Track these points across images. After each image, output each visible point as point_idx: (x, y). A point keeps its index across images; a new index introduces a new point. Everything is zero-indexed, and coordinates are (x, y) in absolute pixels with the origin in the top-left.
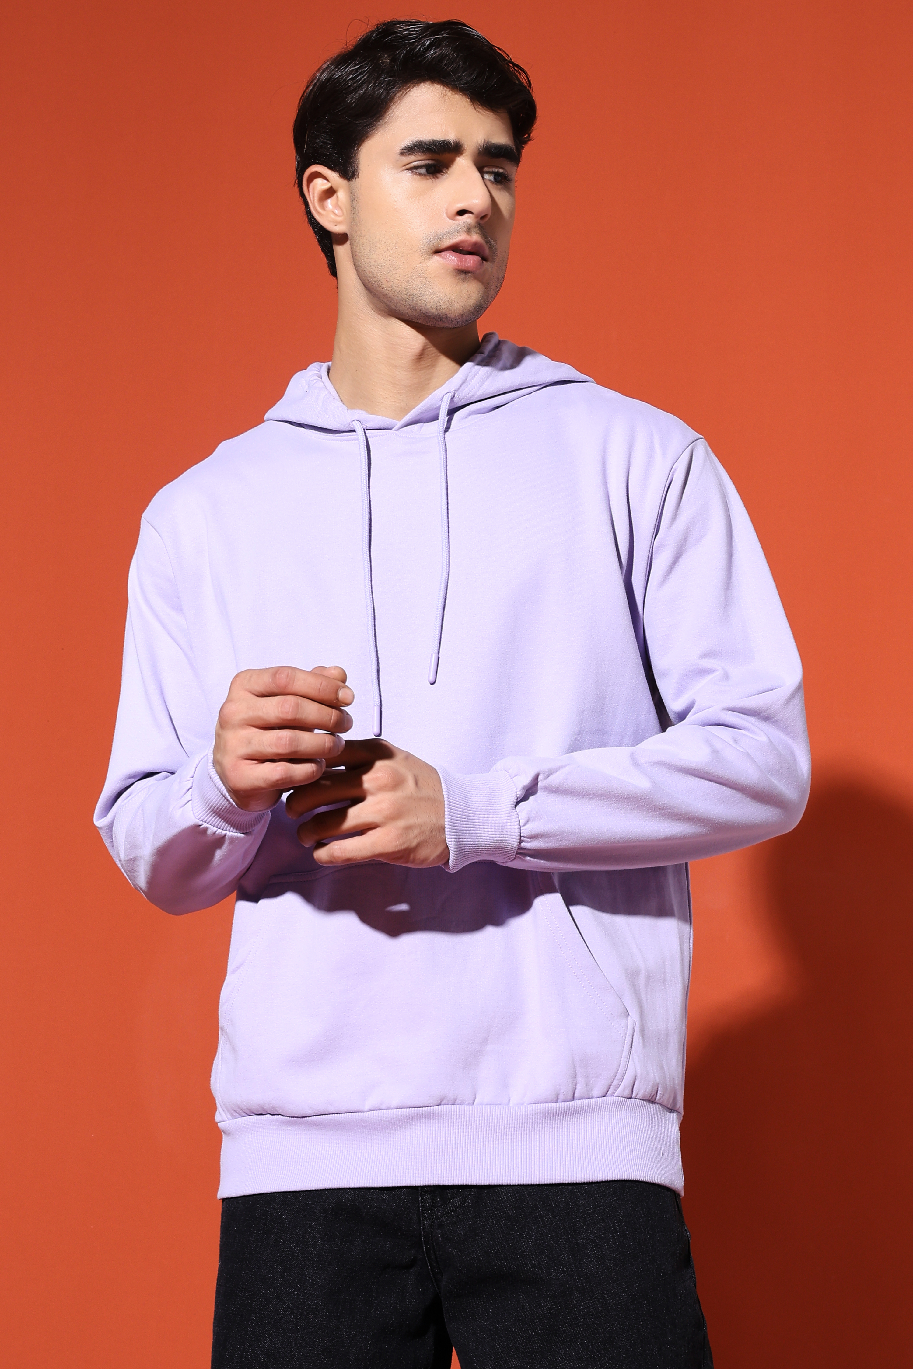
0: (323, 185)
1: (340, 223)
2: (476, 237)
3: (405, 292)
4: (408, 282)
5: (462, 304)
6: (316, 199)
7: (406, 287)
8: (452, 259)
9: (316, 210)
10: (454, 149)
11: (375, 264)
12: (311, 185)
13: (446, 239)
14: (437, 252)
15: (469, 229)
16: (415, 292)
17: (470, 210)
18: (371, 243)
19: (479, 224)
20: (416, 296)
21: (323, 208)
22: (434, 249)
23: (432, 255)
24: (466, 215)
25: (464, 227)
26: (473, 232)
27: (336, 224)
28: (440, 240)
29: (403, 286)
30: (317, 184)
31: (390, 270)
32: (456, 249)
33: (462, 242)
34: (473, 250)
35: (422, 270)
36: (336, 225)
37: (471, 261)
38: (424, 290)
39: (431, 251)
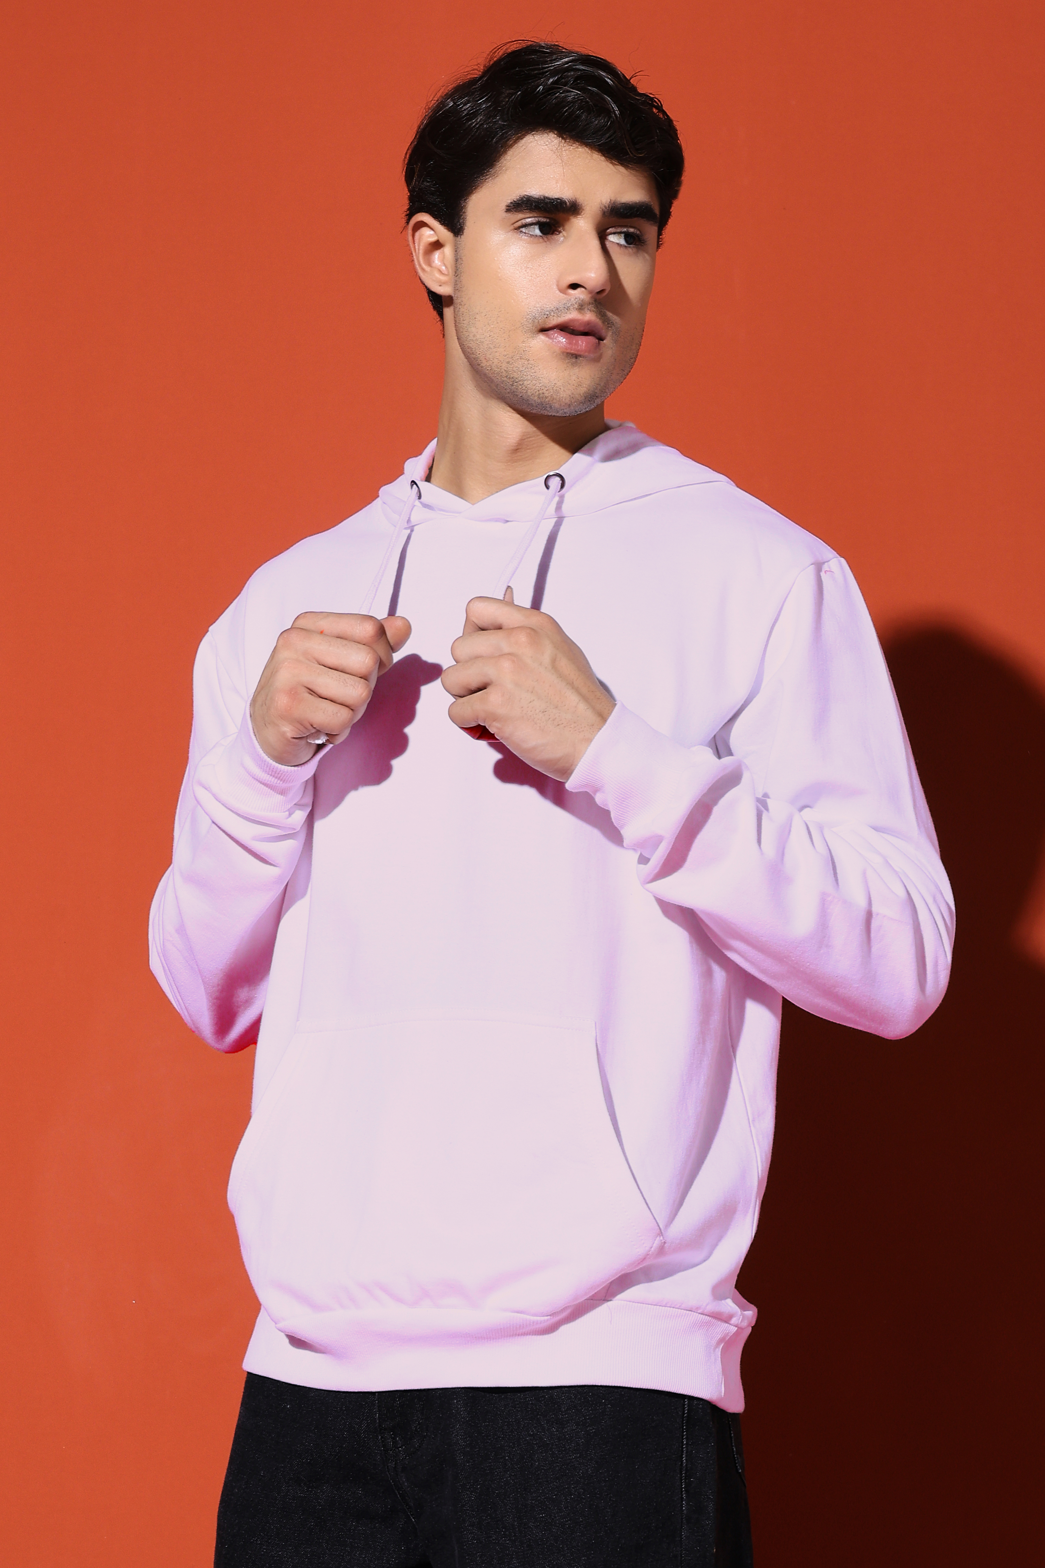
0: (430, 236)
1: (445, 283)
2: (589, 316)
3: (504, 374)
4: (508, 363)
5: (569, 393)
6: (421, 252)
7: (506, 369)
8: (561, 339)
9: (420, 265)
10: (572, 209)
11: (474, 339)
12: (417, 234)
13: (554, 316)
14: (543, 330)
15: (582, 306)
16: (515, 375)
17: (582, 285)
18: (471, 313)
19: (595, 300)
20: (517, 380)
21: (429, 264)
22: (539, 328)
23: (538, 334)
24: (579, 290)
25: (576, 303)
26: (586, 310)
27: (441, 284)
28: (547, 317)
29: (503, 367)
30: (423, 235)
31: (490, 348)
32: (564, 328)
33: (572, 320)
34: (587, 332)
35: (524, 351)
36: (440, 286)
37: (583, 343)
38: (525, 374)
39: (536, 329)
